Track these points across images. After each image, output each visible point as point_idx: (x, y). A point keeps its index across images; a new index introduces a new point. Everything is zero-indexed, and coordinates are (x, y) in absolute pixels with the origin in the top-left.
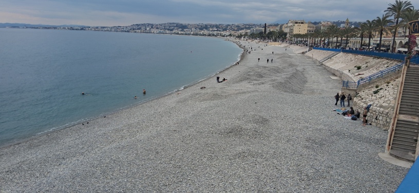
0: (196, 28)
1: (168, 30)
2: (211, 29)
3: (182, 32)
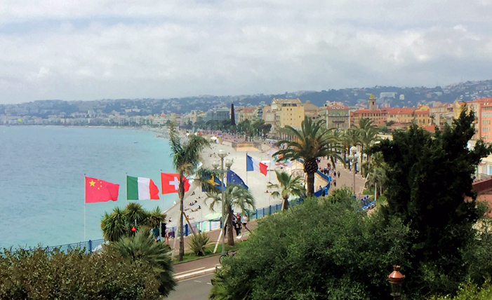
0: (95, 110)
1: (38, 115)
2: (127, 111)
3: (68, 120)
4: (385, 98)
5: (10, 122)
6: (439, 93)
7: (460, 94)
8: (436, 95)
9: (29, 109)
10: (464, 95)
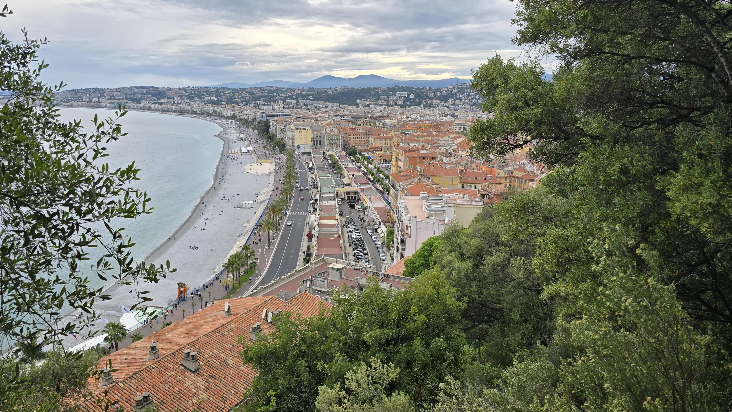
4: (400, 97)
5: (108, 105)
6: (438, 94)
7: (453, 94)
8: (436, 95)
9: (126, 94)
10: (456, 95)
